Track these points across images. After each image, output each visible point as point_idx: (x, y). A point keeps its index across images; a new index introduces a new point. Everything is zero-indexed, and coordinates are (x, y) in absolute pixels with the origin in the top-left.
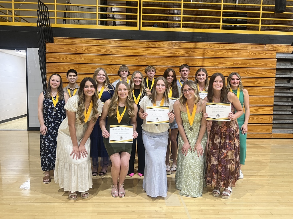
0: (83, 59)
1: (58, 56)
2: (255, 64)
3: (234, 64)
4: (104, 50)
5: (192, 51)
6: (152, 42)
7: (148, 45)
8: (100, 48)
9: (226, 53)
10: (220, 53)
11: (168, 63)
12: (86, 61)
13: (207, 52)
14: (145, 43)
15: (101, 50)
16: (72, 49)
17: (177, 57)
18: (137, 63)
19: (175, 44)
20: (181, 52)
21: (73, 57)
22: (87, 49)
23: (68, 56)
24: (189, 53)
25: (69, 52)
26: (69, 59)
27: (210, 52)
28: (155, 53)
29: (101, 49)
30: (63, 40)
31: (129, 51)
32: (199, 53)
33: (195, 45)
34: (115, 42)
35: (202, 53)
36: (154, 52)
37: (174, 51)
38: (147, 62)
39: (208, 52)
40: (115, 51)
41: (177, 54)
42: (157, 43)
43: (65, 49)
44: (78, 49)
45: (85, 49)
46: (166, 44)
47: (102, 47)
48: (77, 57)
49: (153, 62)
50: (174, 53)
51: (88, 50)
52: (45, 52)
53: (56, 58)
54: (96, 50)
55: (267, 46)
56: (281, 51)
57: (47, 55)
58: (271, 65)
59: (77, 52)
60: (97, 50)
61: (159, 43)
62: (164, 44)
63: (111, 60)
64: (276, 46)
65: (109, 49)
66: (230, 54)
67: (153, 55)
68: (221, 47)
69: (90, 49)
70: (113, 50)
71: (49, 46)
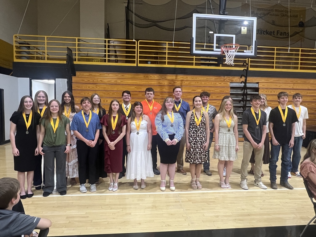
0: (98, 88)
1: (81, 85)
2: (216, 91)
4: (113, 81)
5: (173, 82)
6: (146, 75)
7: (143, 77)
8: (110, 80)
9: (197, 83)
11: (157, 90)
12: (100, 89)
14: (141, 76)
16: (91, 81)
17: (163, 86)
18: (136, 90)
19: (163, 76)
20: (166, 83)
21: (91, 86)
23: (88, 85)
25: (88, 83)
26: (89, 87)
27: (186, 83)
30: (83, 73)
31: (130, 82)
32: (178, 83)
33: (176, 77)
34: (120, 75)
35: (180, 83)
36: (147, 82)
37: (161, 82)
38: (143, 89)
39: (184, 83)
41: (164, 84)
42: (150, 76)
43: (86, 80)
46: (156, 76)
47: (112, 79)
48: (94, 86)
52: (72, 83)
53: (79, 87)
54: (107, 81)
55: (225, 78)
56: (234, 81)
57: (73, 85)
58: (227, 91)
59: (94, 83)
62: (154, 76)
63: (118, 88)
64: (231, 78)
66: (199, 84)
67: (147, 84)
69: (103, 81)
70: (119, 81)
71: (74, 79)
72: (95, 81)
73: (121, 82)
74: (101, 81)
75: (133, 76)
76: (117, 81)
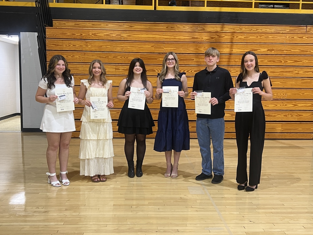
0: (89, 47)
1: (60, 42)
2: (292, 51)
3: (268, 50)
4: (114, 35)
5: (218, 36)
6: (170, 25)
7: (165, 27)
8: (110, 33)
9: (259, 37)
10: (251, 37)
11: (189, 50)
12: (93, 49)
13: (235, 37)
14: (162, 26)
15: (111, 35)
16: (77, 35)
17: (201, 42)
18: (153, 50)
19: (198, 27)
20: (205, 37)
21: (78, 44)
22: (94, 34)
23: (73, 42)
24: (215, 38)
25: (73, 38)
26: (74, 45)
27: (240, 37)
28: (174, 39)
30: (64, 22)
31: (144, 36)
32: (226, 38)
33: (222, 28)
34: (125, 25)
35: (230, 37)
36: (173, 37)
37: (197, 35)
38: (165, 49)
39: (237, 37)
40: (127, 36)
41: (201, 39)
42: (176, 26)
43: (69, 34)
45: (92, 34)
46: (187, 27)
47: (112, 32)
49: (172, 49)
50: (197, 38)
52: (45, 38)
53: (58, 45)
54: (104, 35)
57: (47, 42)
58: (312, 51)
59: (83, 38)
60: (106, 35)
61: (178, 26)
62: (184, 27)
63: (123, 47)
66: (263, 39)
67: (172, 40)
68: (253, 29)
69: (98, 35)
70: (125, 35)
71: (49, 31)
72: (83, 35)
73: (129, 36)
74: (95, 34)
75: (147, 27)
76: (121, 35)
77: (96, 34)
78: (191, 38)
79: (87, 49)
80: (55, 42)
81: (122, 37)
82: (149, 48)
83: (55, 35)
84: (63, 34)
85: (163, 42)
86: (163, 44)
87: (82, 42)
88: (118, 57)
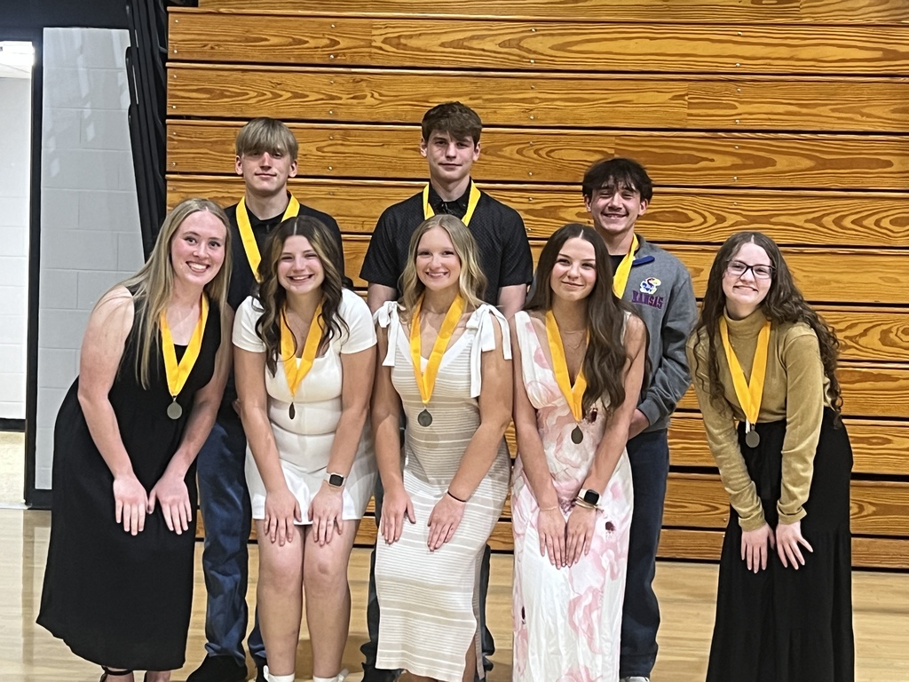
0: (369, 101)
1: (231, 79)
4: (489, 45)
8: (469, 34)
11: (869, 116)
12: (388, 111)
15: (475, 44)
16: (312, 43)
18: (680, 113)
21: (316, 85)
23: (294, 80)
25: (292, 61)
26: (296, 95)
28: (791, 59)
29: (472, 38)
36: (784, 52)
38: (741, 108)
40: (552, 48)
43: (274, 41)
44: (343, 43)
45: (384, 41)
47: (480, 30)
48: (336, 84)
49: (781, 109)
51: (398, 46)
52: (165, 58)
53: (222, 95)
54: (443, 45)
57: (174, 76)
59: (340, 60)
60: (450, 44)
63: (530, 101)
65: (521, 39)
69: (413, 43)
70: (542, 44)
71: (182, 28)
73: (560, 47)
74: (396, 42)
76: (524, 44)
77: (403, 41)
78: (878, 54)
79: (360, 111)
80: (209, 81)
81: (529, 51)
82: (661, 105)
83: (211, 44)
84: (247, 40)
85: (733, 78)
86: (731, 85)
87: (339, 79)
88: (507, 151)
